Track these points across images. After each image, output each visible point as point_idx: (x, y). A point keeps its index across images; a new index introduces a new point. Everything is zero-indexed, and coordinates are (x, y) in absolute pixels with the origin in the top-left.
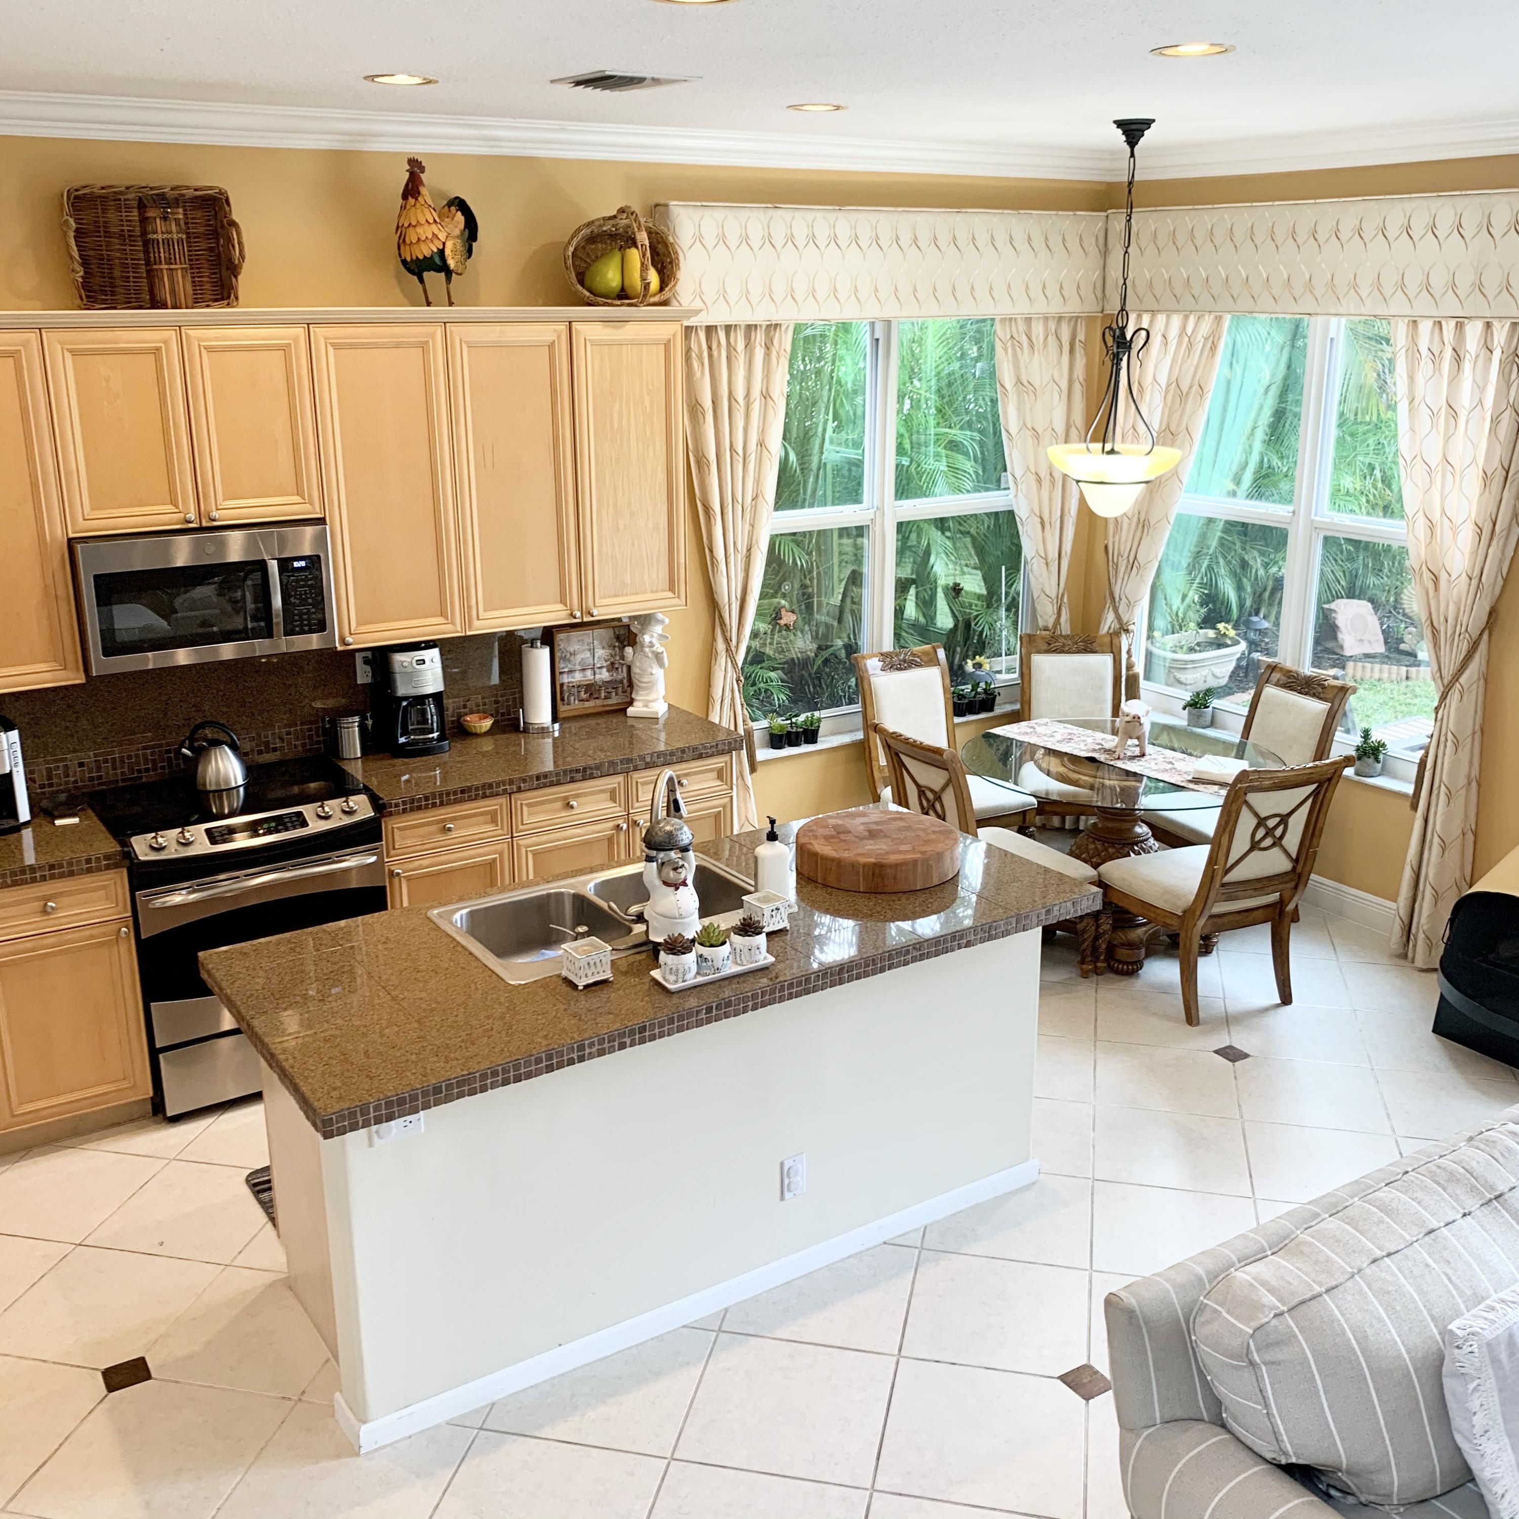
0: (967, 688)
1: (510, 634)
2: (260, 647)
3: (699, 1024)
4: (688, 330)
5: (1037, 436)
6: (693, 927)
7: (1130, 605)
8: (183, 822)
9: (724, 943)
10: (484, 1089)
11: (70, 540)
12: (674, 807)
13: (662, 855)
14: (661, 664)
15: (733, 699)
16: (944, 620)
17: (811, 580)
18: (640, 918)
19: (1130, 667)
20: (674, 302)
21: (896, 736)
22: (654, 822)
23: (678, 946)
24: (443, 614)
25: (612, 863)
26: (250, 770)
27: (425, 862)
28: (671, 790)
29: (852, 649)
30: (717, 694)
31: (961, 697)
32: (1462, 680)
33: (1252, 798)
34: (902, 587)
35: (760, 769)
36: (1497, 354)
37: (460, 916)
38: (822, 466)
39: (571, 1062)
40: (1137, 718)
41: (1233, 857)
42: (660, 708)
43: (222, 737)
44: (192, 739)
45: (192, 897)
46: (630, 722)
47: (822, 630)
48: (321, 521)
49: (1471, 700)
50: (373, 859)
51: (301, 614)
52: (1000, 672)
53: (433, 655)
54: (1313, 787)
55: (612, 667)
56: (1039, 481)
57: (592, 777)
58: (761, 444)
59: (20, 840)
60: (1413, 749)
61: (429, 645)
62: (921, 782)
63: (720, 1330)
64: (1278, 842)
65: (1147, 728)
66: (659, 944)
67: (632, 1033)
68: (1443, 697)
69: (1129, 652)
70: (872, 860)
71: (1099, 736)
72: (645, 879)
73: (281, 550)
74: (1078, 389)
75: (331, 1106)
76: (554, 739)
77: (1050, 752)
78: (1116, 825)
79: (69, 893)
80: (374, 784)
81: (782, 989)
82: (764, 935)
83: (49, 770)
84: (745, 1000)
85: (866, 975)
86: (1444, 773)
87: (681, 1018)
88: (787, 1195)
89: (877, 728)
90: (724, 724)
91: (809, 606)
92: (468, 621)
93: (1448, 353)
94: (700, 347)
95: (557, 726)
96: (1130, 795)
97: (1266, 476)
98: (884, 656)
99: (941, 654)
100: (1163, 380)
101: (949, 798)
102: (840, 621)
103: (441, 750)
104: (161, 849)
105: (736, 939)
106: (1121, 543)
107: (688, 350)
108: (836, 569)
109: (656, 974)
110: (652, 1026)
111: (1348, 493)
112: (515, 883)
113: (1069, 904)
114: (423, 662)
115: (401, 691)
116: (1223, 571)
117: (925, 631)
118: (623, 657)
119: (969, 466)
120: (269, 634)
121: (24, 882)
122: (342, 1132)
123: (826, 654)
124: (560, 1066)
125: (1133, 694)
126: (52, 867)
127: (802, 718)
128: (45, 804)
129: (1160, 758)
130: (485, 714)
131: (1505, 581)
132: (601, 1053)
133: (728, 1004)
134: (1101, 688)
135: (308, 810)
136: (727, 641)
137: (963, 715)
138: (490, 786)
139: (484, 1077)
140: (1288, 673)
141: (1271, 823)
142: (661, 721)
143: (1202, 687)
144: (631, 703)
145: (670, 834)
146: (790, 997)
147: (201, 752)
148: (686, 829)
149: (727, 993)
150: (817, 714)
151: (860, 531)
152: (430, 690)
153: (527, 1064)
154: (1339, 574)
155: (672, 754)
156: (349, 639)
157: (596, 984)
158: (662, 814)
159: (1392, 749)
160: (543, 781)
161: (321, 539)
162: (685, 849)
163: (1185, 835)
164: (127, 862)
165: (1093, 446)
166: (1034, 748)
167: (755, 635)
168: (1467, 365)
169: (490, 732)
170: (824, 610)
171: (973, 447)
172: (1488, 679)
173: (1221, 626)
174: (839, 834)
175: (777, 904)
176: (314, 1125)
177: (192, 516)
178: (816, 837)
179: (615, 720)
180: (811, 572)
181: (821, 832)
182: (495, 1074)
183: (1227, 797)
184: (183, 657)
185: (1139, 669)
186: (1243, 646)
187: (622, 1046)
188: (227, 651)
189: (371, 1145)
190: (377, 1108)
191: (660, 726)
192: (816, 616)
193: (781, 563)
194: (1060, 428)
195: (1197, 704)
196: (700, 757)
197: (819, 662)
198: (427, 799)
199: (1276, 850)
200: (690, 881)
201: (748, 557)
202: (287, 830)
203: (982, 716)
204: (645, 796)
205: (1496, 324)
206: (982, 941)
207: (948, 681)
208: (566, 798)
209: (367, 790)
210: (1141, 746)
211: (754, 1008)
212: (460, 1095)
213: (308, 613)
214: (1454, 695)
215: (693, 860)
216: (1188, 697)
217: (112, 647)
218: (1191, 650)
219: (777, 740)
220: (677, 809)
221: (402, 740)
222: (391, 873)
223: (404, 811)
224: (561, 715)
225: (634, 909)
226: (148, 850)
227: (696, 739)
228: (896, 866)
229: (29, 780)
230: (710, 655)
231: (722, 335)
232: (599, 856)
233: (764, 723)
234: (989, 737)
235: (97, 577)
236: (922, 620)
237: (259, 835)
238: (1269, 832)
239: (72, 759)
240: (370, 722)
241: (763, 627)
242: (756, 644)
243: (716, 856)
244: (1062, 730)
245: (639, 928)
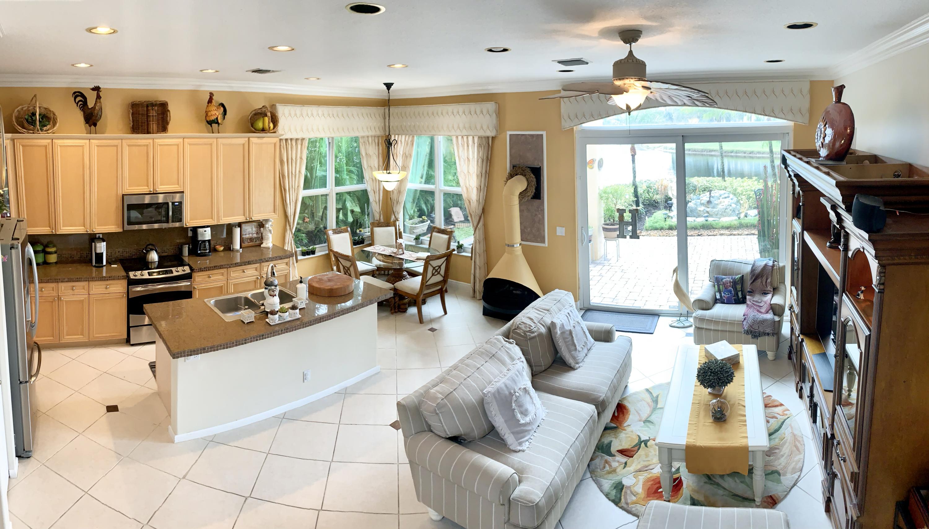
0: (357, 238)
1: (230, 224)
2: (164, 225)
3: (279, 334)
4: (281, 140)
5: (371, 168)
6: (278, 307)
7: (398, 213)
8: (142, 269)
9: (287, 312)
10: (217, 350)
11: (123, 195)
12: (273, 274)
13: (269, 287)
14: (271, 232)
15: (291, 243)
16: (350, 219)
17: (314, 208)
18: (263, 305)
19: (399, 230)
20: (277, 132)
21: (337, 252)
22: (267, 278)
23: (273, 313)
24: (212, 218)
25: (256, 289)
26: (160, 257)
27: (203, 285)
28: (272, 269)
29: (325, 228)
30: (287, 241)
31: (355, 240)
32: (479, 226)
33: (431, 262)
34: (338, 210)
35: (299, 262)
36: (476, 145)
37: (212, 302)
38: (316, 177)
39: (243, 344)
40: (401, 244)
41: (428, 278)
42: (270, 245)
43: (154, 248)
44: (146, 248)
45: (142, 289)
46: (262, 249)
47: (317, 223)
48: (183, 192)
49: (481, 231)
50: (189, 283)
51: (176, 217)
52: (366, 233)
53: (209, 229)
54: (445, 258)
55: (257, 233)
56: (373, 181)
57: (251, 264)
58: (300, 172)
59: (103, 269)
60: (470, 245)
61: (208, 227)
62: (344, 265)
63: (283, 418)
64: (439, 273)
65: (404, 246)
66: (268, 312)
67: (260, 336)
68: (475, 232)
69: (399, 226)
70: (329, 288)
71: (392, 249)
72: (265, 294)
73: (173, 199)
74: (380, 156)
75: (176, 351)
76: (240, 253)
77: (379, 254)
78: (398, 272)
79: (113, 284)
80: (191, 264)
81: (303, 325)
82: (298, 310)
83: (111, 252)
84: (293, 328)
85: (328, 320)
86: (478, 250)
87: (274, 333)
88: (305, 381)
89: (331, 250)
90: (289, 249)
91: (313, 216)
92: (218, 220)
93: (466, 145)
94: (283, 144)
95: (241, 249)
96: (401, 264)
97: (430, 177)
98: (333, 230)
99: (349, 229)
100: (401, 153)
101: (352, 269)
102: (322, 220)
103: (209, 255)
104: (136, 276)
105: (290, 310)
106: (394, 197)
107: (280, 145)
108: (320, 205)
109: (267, 320)
110: (265, 335)
111: (451, 180)
112: (228, 293)
113: (384, 296)
114: (206, 231)
115: (200, 238)
116: (422, 202)
117: (345, 222)
118: (260, 231)
119: (355, 177)
120: (167, 222)
121: (103, 280)
122: (178, 358)
123: (318, 229)
124: (239, 345)
125: (401, 237)
126: (110, 277)
127: (311, 247)
128: (109, 261)
129: (408, 254)
130: (221, 246)
131: (485, 201)
132: (251, 342)
133: (288, 329)
134: (393, 236)
135: (173, 269)
136: (290, 226)
137: (356, 245)
138: (222, 266)
139: (218, 346)
140: (438, 229)
141: (436, 268)
142: (271, 249)
143: (418, 234)
144: (262, 243)
145: (272, 282)
146: (306, 327)
147: (148, 252)
148: (276, 280)
149: (287, 326)
150: (315, 246)
151: (326, 195)
152: (207, 239)
153: (230, 344)
154: (451, 202)
155: (273, 258)
156: (187, 224)
157: (250, 322)
158: (270, 274)
159: (465, 245)
160: (237, 265)
161: (182, 197)
162: (276, 286)
163: (417, 274)
164: (127, 278)
165: (384, 171)
166: (375, 253)
167: (298, 224)
168: (470, 147)
169: (223, 251)
170: (318, 217)
171: (356, 172)
172: (485, 226)
173: (423, 217)
174: (320, 281)
175: (302, 301)
176: (171, 355)
177: (152, 190)
178: (314, 282)
179: (257, 248)
180: (314, 206)
181: (315, 280)
182: (221, 346)
183: (425, 263)
184: (144, 227)
185: (402, 230)
186: (429, 222)
187: (257, 340)
188: (156, 226)
189: (185, 361)
190: (188, 352)
191: (270, 250)
192: (316, 219)
193: (306, 204)
194: (376, 166)
195: (417, 239)
196: (281, 259)
197: (316, 231)
198: (205, 268)
199: (439, 275)
200: (277, 295)
201: (296, 203)
202: (168, 274)
203: (361, 245)
204: (265, 269)
205: (475, 137)
206: (361, 308)
207: (351, 236)
208: (243, 269)
209: (189, 265)
210: (403, 251)
211: (295, 330)
212: (211, 351)
213: (178, 217)
214: (477, 230)
215: (278, 288)
216: (414, 237)
217: (130, 223)
218: (416, 224)
219: (304, 254)
220: (274, 274)
221: (199, 252)
222: (194, 287)
223: (198, 271)
224: (243, 246)
225: (261, 302)
226: (133, 276)
227: (280, 254)
228: (336, 289)
229: (107, 255)
230: (285, 230)
231: (289, 141)
232: (252, 286)
233: (300, 249)
234: (363, 251)
235: (128, 205)
236: (344, 219)
237: (161, 275)
238: (436, 271)
239: (117, 250)
240: (191, 247)
241: (301, 222)
242: (299, 227)
243: (286, 287)
244: (382, 248)
245: (262, 307)
